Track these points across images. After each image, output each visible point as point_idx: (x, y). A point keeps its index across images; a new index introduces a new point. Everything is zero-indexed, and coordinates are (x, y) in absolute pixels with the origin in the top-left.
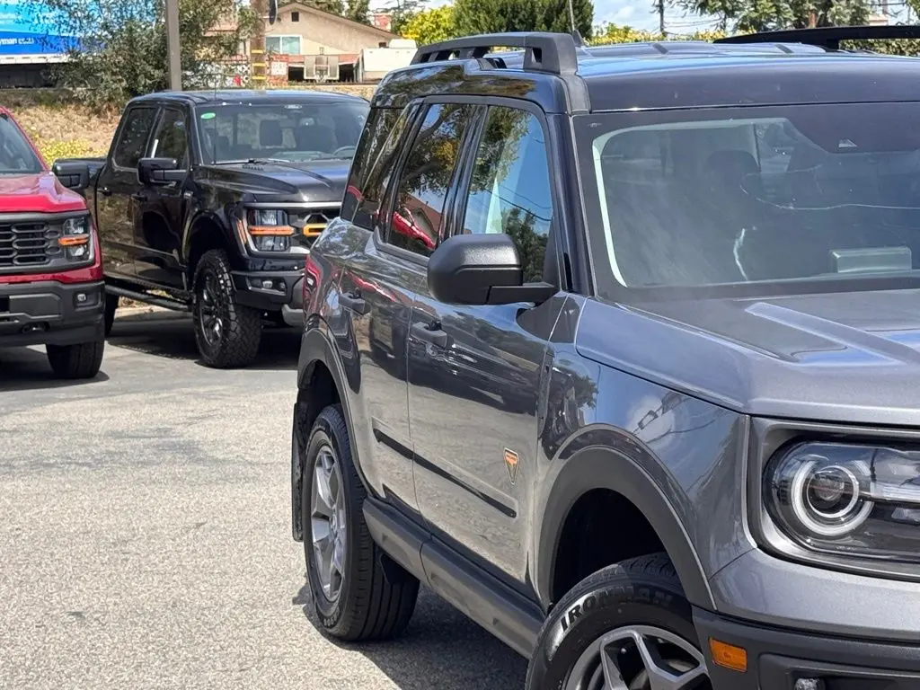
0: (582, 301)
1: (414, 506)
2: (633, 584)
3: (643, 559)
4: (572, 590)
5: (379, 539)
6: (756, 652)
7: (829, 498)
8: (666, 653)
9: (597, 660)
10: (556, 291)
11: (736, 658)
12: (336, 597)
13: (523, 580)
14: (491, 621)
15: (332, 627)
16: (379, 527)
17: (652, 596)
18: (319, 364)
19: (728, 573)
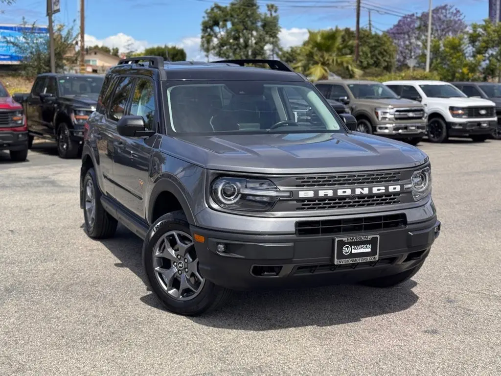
0: (163, 136)
1: (115, 197)
2: (174, 219)
3: (177, 212)
4: (157, 220)
5: (105, 207)
6: (207, 237)
7: (229, 193)
8: (183, 239)
9: (163, 241)
10: (155, 133)
11: (202, 239)
12: (92, 225)
13: (144, 218)
14: (136, 231)
15: (91, 234)
16: (105, 204)
17: (179, 222)
18: (88, 155)
19: (199, 215)
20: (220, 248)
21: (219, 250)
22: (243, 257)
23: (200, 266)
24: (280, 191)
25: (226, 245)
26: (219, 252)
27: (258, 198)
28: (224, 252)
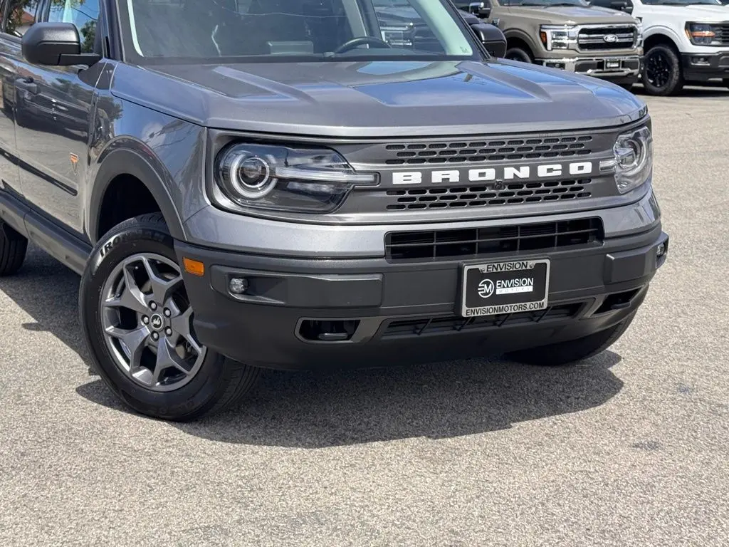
0: (117, 64)
1: (20, 191)
2: (143, 229)
3: (149, 215)
4: (107, 234)
6: (209, 264)
7: (252, 177)
8: (162, 270)
9: (121, 274)
10: (101, 58)
11: (199, 269)
13: (82, 232)
14: (64, 257)
17: (153, 236)
19: (194, 219)
20: (235, 285)
21: (234, 289)
22: (282, 303)
23: (195, 322)
24: (356, 172)
25: (248, 280)
26: (234, 293)
27: (310, 187)
28: (243, 293)
